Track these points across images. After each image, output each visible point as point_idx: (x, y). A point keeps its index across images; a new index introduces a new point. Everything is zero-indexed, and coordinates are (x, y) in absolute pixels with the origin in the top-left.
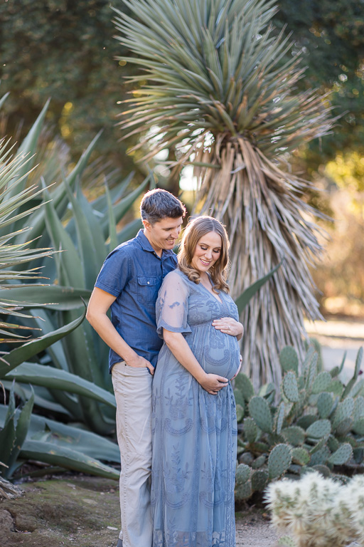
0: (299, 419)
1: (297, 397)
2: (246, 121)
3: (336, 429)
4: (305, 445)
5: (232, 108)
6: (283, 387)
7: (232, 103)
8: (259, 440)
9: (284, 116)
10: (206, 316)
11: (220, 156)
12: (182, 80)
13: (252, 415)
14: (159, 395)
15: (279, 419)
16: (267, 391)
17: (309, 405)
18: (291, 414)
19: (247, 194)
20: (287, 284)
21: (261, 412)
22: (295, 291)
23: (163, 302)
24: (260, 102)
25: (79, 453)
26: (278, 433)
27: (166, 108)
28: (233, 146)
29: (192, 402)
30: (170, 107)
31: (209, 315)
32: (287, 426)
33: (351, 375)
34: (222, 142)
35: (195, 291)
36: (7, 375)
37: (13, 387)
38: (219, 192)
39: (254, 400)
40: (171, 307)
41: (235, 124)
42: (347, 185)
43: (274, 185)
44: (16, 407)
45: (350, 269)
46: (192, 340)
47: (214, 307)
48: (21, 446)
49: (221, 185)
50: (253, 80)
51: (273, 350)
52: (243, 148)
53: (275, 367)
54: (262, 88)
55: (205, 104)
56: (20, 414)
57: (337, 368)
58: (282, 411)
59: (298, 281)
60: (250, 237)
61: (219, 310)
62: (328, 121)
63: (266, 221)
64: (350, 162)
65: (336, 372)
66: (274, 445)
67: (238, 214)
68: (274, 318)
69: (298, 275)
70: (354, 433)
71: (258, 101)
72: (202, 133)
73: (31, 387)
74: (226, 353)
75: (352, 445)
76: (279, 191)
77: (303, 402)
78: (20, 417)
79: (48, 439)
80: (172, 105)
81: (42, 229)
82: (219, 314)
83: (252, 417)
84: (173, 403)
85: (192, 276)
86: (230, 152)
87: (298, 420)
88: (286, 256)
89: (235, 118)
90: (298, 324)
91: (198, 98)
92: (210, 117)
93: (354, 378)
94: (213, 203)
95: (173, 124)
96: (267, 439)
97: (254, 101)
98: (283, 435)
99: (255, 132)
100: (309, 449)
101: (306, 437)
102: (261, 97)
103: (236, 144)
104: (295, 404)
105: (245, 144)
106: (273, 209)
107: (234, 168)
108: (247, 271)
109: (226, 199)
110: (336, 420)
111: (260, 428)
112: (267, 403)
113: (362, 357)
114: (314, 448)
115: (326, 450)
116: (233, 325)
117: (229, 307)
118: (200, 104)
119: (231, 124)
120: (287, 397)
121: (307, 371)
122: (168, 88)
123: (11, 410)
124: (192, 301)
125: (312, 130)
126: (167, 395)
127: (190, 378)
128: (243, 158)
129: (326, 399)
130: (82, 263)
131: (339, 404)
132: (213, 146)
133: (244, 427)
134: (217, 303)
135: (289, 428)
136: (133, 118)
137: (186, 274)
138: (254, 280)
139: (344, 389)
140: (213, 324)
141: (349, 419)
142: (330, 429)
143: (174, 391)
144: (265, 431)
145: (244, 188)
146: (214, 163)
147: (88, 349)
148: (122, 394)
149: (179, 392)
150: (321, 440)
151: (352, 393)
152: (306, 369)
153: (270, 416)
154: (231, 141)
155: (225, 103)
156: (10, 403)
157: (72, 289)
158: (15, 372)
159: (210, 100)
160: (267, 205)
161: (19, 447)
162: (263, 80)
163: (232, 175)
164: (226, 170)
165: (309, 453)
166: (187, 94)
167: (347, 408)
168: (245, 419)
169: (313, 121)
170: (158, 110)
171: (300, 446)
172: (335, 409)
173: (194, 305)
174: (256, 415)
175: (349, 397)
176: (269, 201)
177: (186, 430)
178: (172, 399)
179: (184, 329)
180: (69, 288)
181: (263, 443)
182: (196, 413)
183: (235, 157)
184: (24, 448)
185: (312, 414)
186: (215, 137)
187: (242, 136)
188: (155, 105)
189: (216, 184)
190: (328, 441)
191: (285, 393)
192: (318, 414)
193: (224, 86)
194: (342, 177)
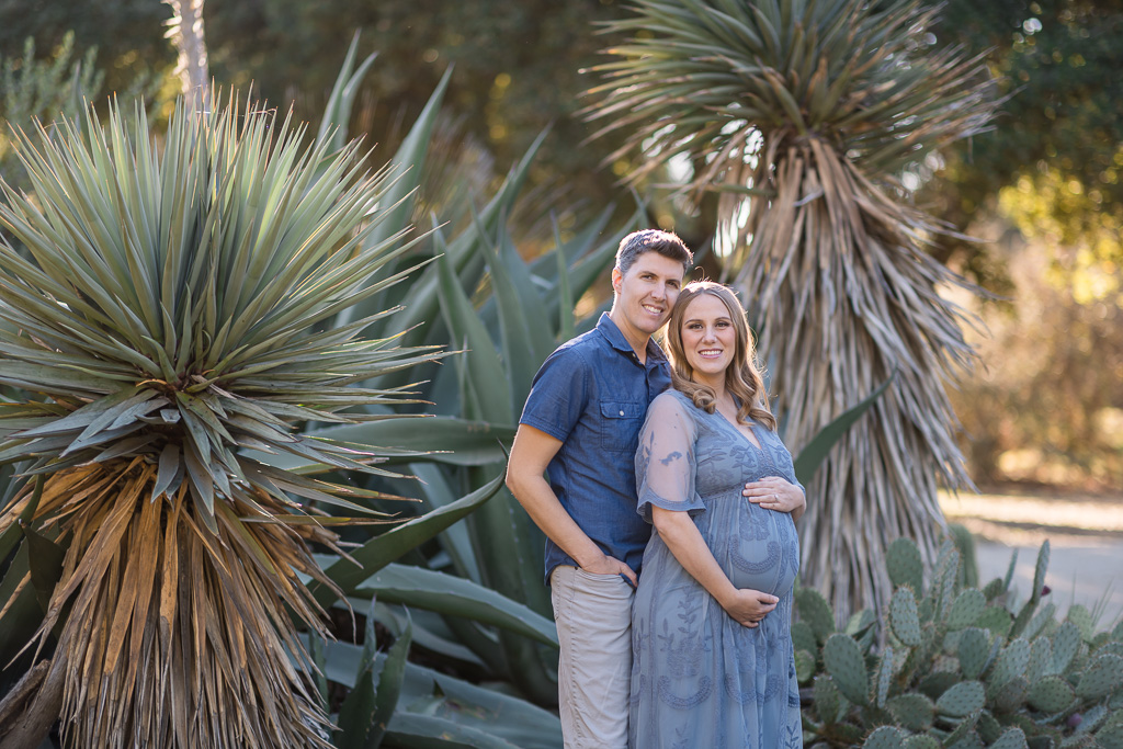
0: (921, 679)
1: (918, 637)
2: (825, 105)
3: (994, 699)
4: (934, 730)
5: (797, 81)
6: (890, 616)
7: (799, 71)
8: (844, 719)
9: (898, 96)
10: (731, 476)
11: (775, 173)
12: (703, 27)
13: (829, 670)
14: (646, 631)
15: (882, 679)
16: (860, 625)
17: (944, 652)
18: (906, 669)
19: (825, 246)
20: (903, 419)
21: (847, 663)
22: (919, 433)
23: (649, 453)
24: (852, 70)
25: (497, 739)
26: (881, 705)
27: (670, 80)
28: (799, 155)
29: (709, 644)
30: (679, 79)
31: (737, 474)
32: (900, 693)
33: (1027, 595)
34: (779, 147)
35: (708, 429)
36: (361, 586)
37: (374, 611)
38: (773, 242)
39: (834, 642)
40: (666, 462)
41: (805, 112)
42: (1041, 233)
43: (879, 229)
44: (377, 649)
45: (1049, 396)
46: (707, 524)
47: (746, 459)
48: (386, 723)
49: (776, 228)
50: (837, 29)
51: (876, 547)
52: (820, 158)
53: (879, 578)
54: (855, 43)
55: (745, 74)
56: (385, 662)
57: (999, 581)
58: (888, 663)
59: (923, 415)
60: (830, 329)
61: (756, 462)
62: (984, 106)
63: (862, 298)
64: (1047, 190)
65: (998, 589)
66: (872, 728)
67: (808, 285)
68: (878, 485)
69: (924, 403)
70: (1032, 708)
71: (847, 68)
72: (741, 129)
73: (407, 610)
74: (773, 547)
75: (1026, 732)
76: (889, 241)
77: (929, 646)
78: (385, 668)
79: (440, 711)
80: (683, 75)
81: (432, 312)
82: (755, 470)
83: (830, 674)
84: (675, 647)
85: (700, 398)
86: (794, 166)
87: (921, 681)
88: (902, 366)
89: (804, 99)
90: (925, 496)
91: (732, 62)
92: (756, 99)
93: (1033, 602)
94: (760, 261)
95: (684, 113)
96: (860, 718)
97: (842, 68)
98: (891, 710)
99: (843, 128)
100: (940, 738)
101: (937, 714)
102: (853, 60)
103: (806, 151)
104: (913, 649)
105: (823, 149)
106: (875, 275)
107: (801, 194)
108: (825, 394)
109: (785, 255)
110: (994, 682)
111: (845, 694)
112: (859, 648)
113: (1047, 560)
114: (950, 735)
115: (974, 740)
116: (783, 491)
117: (775, 456)
118: (736, 74)
119: (796, 113)
120: (897, 637)
121: (938, 587)
122: (676, 44)
123: (368, 655)
124: (702, 449)
125: (953, 124)
126: (662, 633)
127: (706, 600)
128: (818, 177)
129: (975, 641)
130: (508, 377)
131: (1002, 650)
132: (763, 153)
133: (814, 693)
134: (750, 450)
135: (904, 696)
136: (610, 100)
137: (689, 395)
138: (839, 411)
139: (1013, 623)
140: (745, 492)
141: (1021, 680)
142: (984, 699)
143: (675, 624)
144: (857, 700)
145: (820, 234)
146: (762, 186)
147: (516, 540)
148: (567, 627)
149: (686, 626)
150: (964, 721)
151: (1028, 631)
152: (936, 583)
153: (865, 673)
154: (797, 145)
155: (785, 72)
156: (366, 641)
157: (487, 425)
158: (374, 582)
159: (755, 65)
160: (864, 266)
161: (382, 726)
162: (858, 29)
163: (798, 209)
164: (787, 200)
165: (942, 745)
166: (711, 53)
167: (1016, 660)
168: (816, 678)
169: (955, 106)
170: (655, 85)
171: (925, 731)
172: (994, 661)
173: (706, 457)
174: (837, 670)
175: (1022, 638)
176: (869, 260)
177: (701, 698)
178: (671, 639)
179: (692, 503)
180: (481, 423)
181: (851, 725)
182: (718, 666)
183: (804, 176)
184: (392, 727)
185: (948, 670)
186: (765, 136)
187: (818, 135)
188: (653, 74)
189: (766, 226)
190: (979, 722)
191: (893, 628)
192: (960, 671)
193: (784, 39)
194: (1032, 217)
